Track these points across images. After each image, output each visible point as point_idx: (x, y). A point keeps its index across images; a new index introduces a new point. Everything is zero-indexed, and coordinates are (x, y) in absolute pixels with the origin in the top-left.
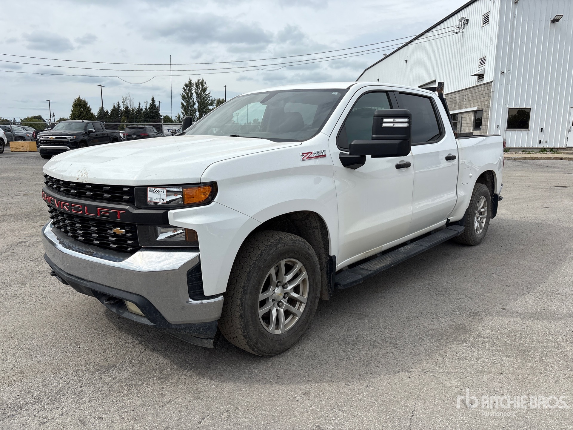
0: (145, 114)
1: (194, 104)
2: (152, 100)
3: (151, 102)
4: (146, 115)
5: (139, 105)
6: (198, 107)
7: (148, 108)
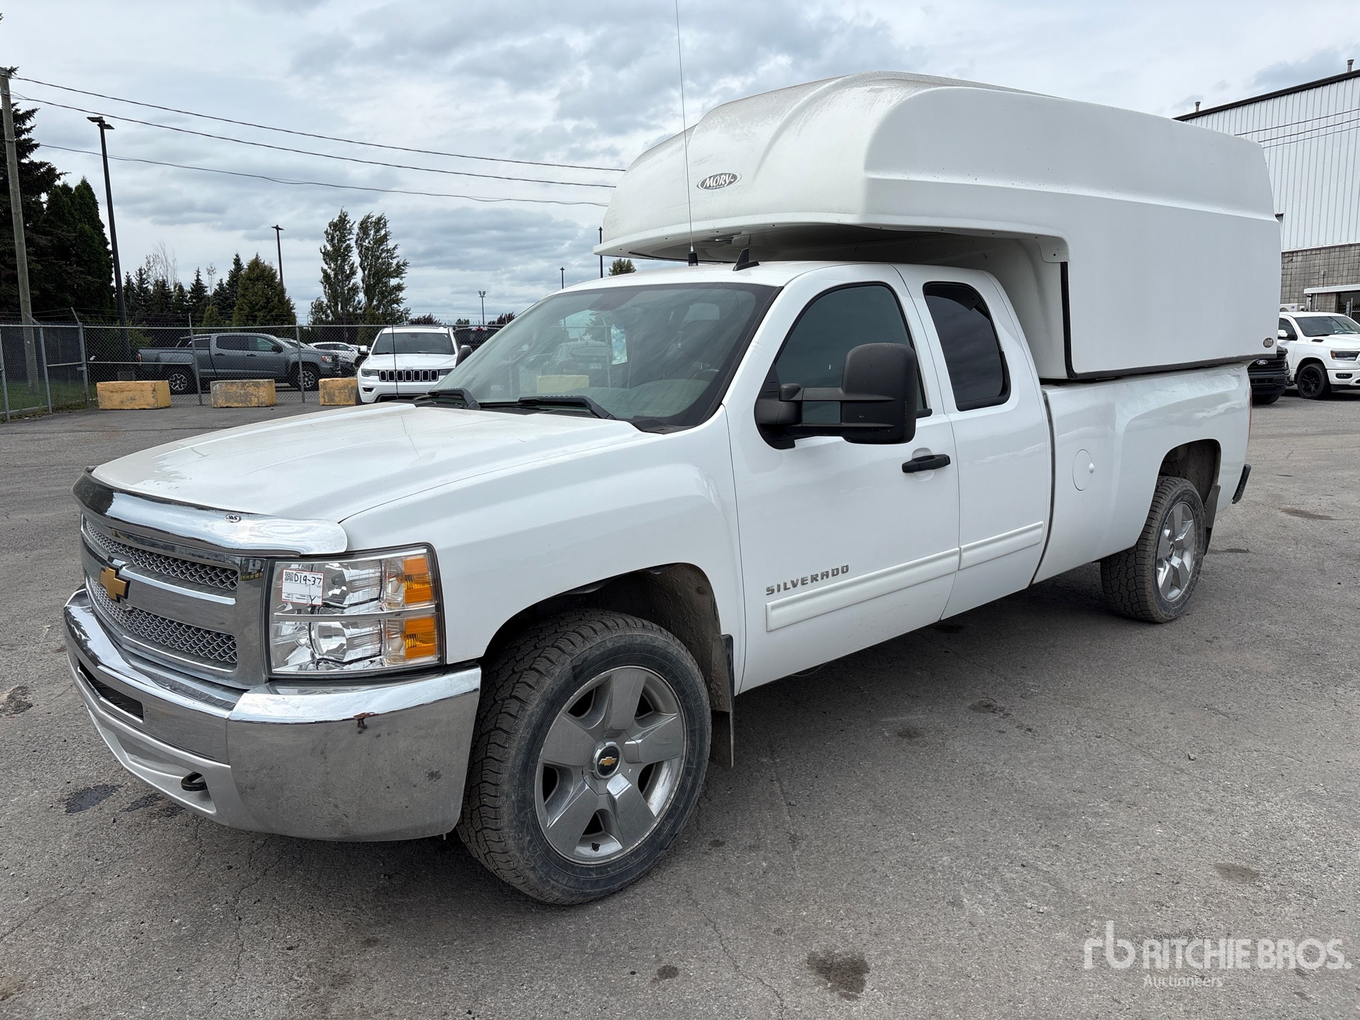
0: (221, 298)
1: (353, 273)
2: (234, 263)
3: (233, 267)
4: (221, 300)
5: (198, 276)
6: (363, 281)
7: (224, 282)
